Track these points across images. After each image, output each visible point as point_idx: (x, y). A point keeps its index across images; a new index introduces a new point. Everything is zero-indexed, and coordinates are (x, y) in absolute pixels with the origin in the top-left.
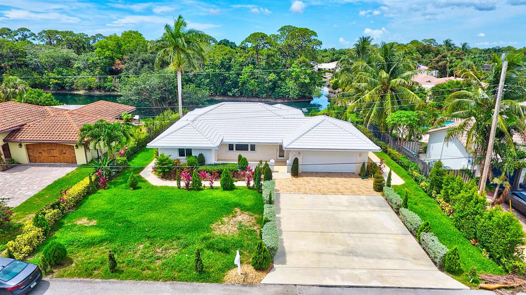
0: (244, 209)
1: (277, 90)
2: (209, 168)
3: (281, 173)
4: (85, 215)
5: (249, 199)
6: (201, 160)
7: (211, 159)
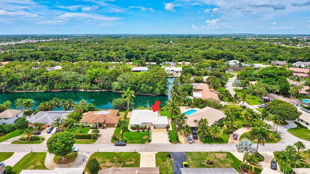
0: (147, 135)
1: (153, 92)
2: (140, 128)
3: (152, 128)
4: (124, 136)
5: (147, 133)
6: (138, 126)
7: (140, 126)
